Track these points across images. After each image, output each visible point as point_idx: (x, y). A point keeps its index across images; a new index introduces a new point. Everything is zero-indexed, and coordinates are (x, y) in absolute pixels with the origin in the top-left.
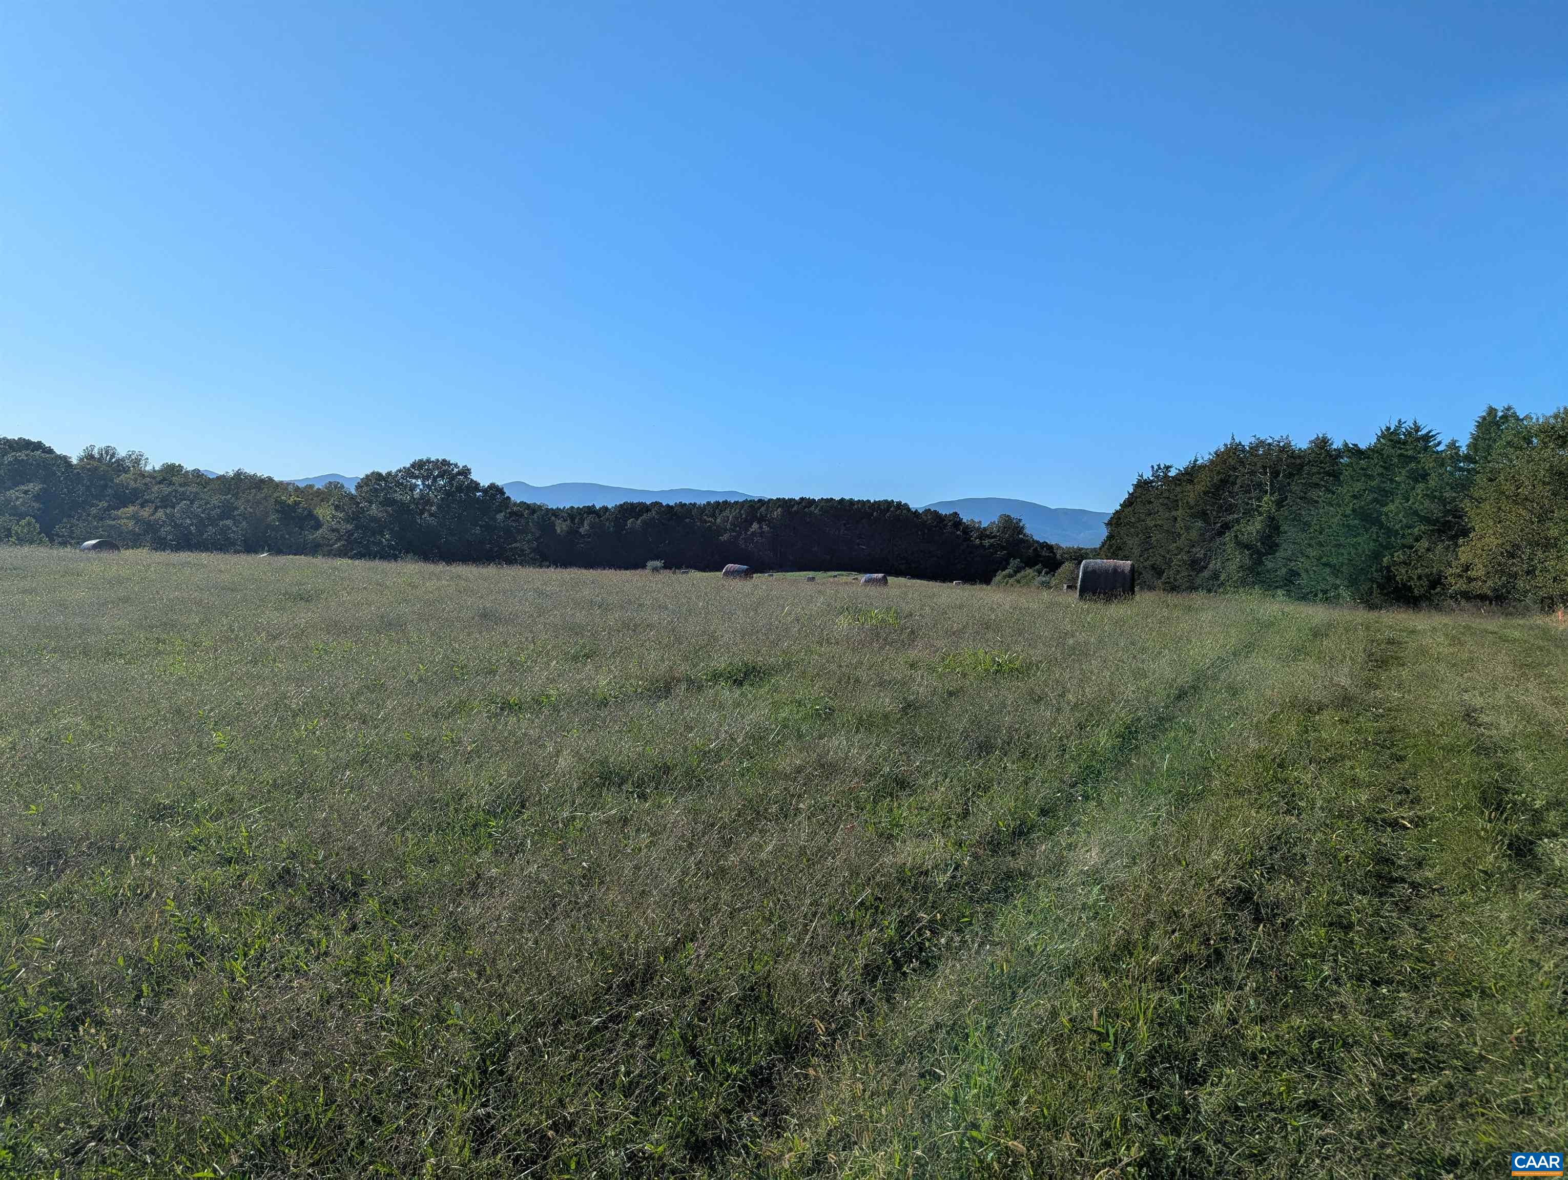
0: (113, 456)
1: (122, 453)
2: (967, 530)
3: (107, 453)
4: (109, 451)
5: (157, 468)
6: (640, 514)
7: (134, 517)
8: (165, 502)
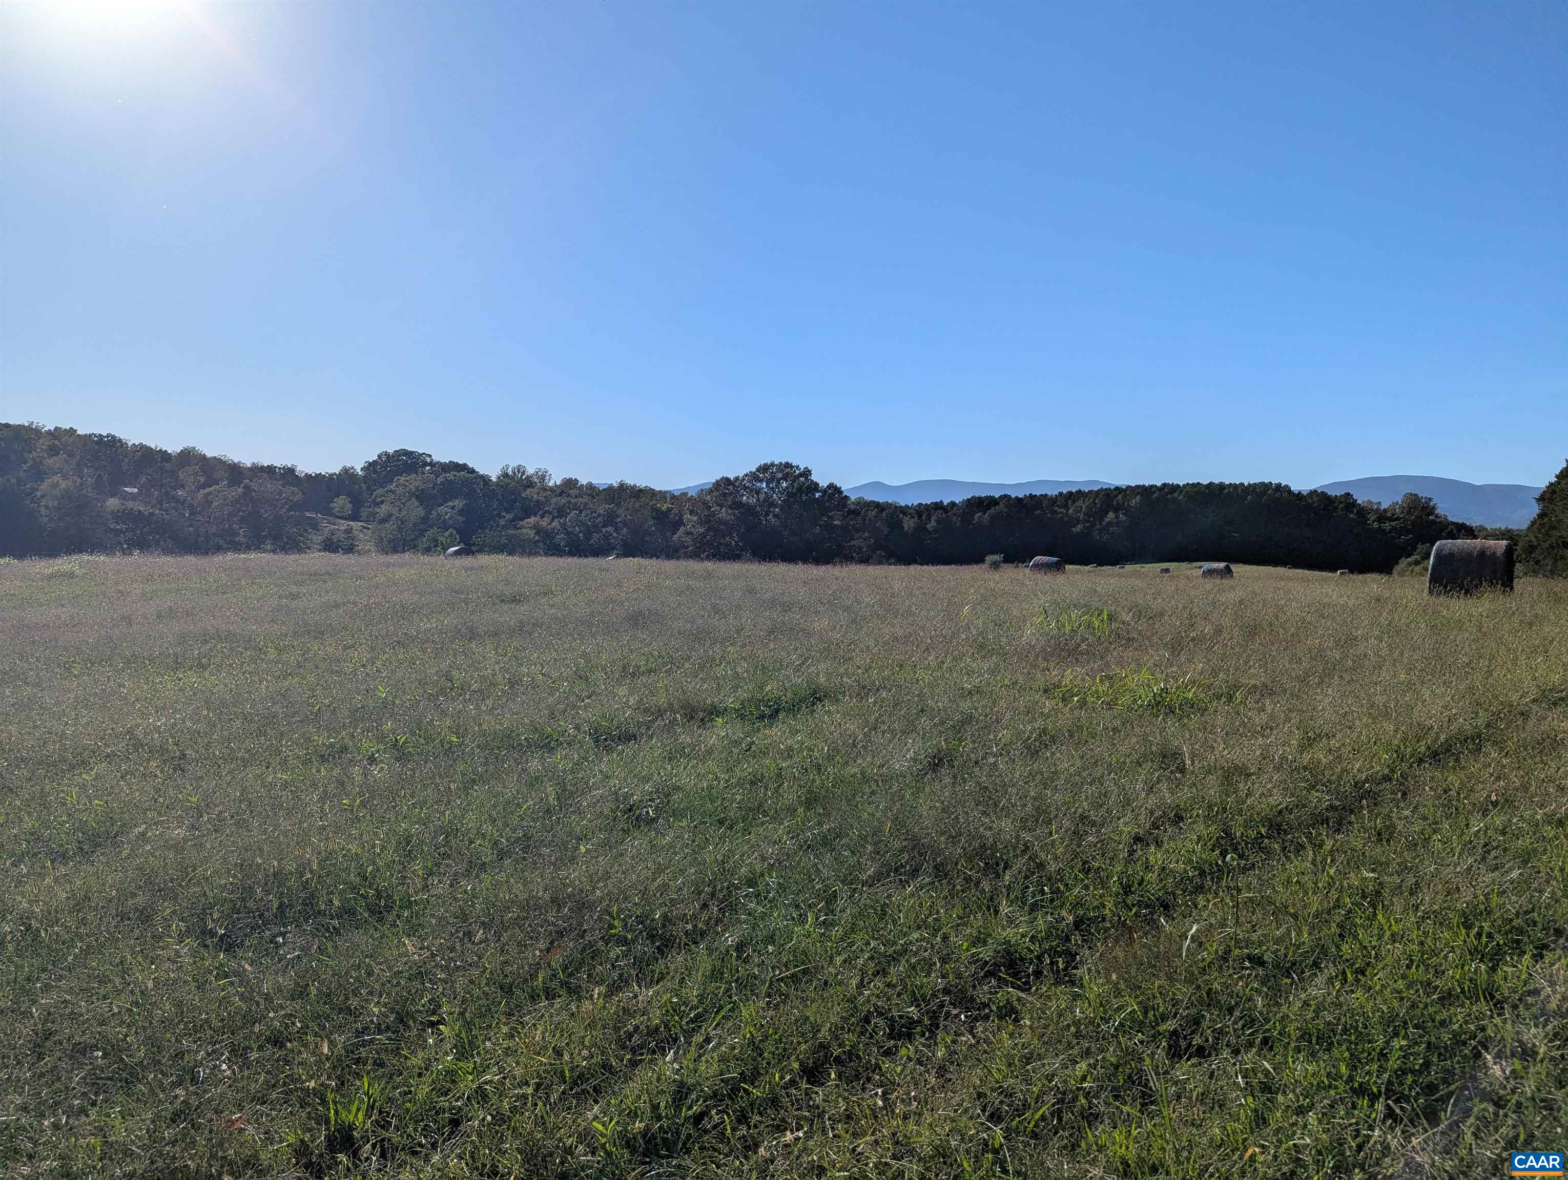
0: (523, 473)
1: (530, 471)
2: (1362, 512)
3: (519, 471)
4: (520, 469)
5: (558, 483)
6: (988, 507)
7: (534, 527)
8: (561, 512)
